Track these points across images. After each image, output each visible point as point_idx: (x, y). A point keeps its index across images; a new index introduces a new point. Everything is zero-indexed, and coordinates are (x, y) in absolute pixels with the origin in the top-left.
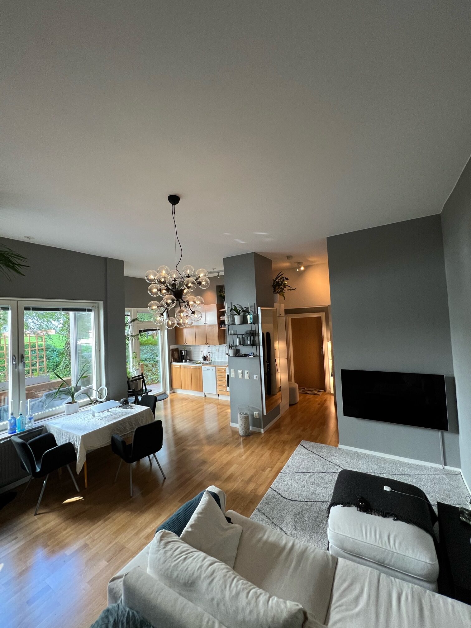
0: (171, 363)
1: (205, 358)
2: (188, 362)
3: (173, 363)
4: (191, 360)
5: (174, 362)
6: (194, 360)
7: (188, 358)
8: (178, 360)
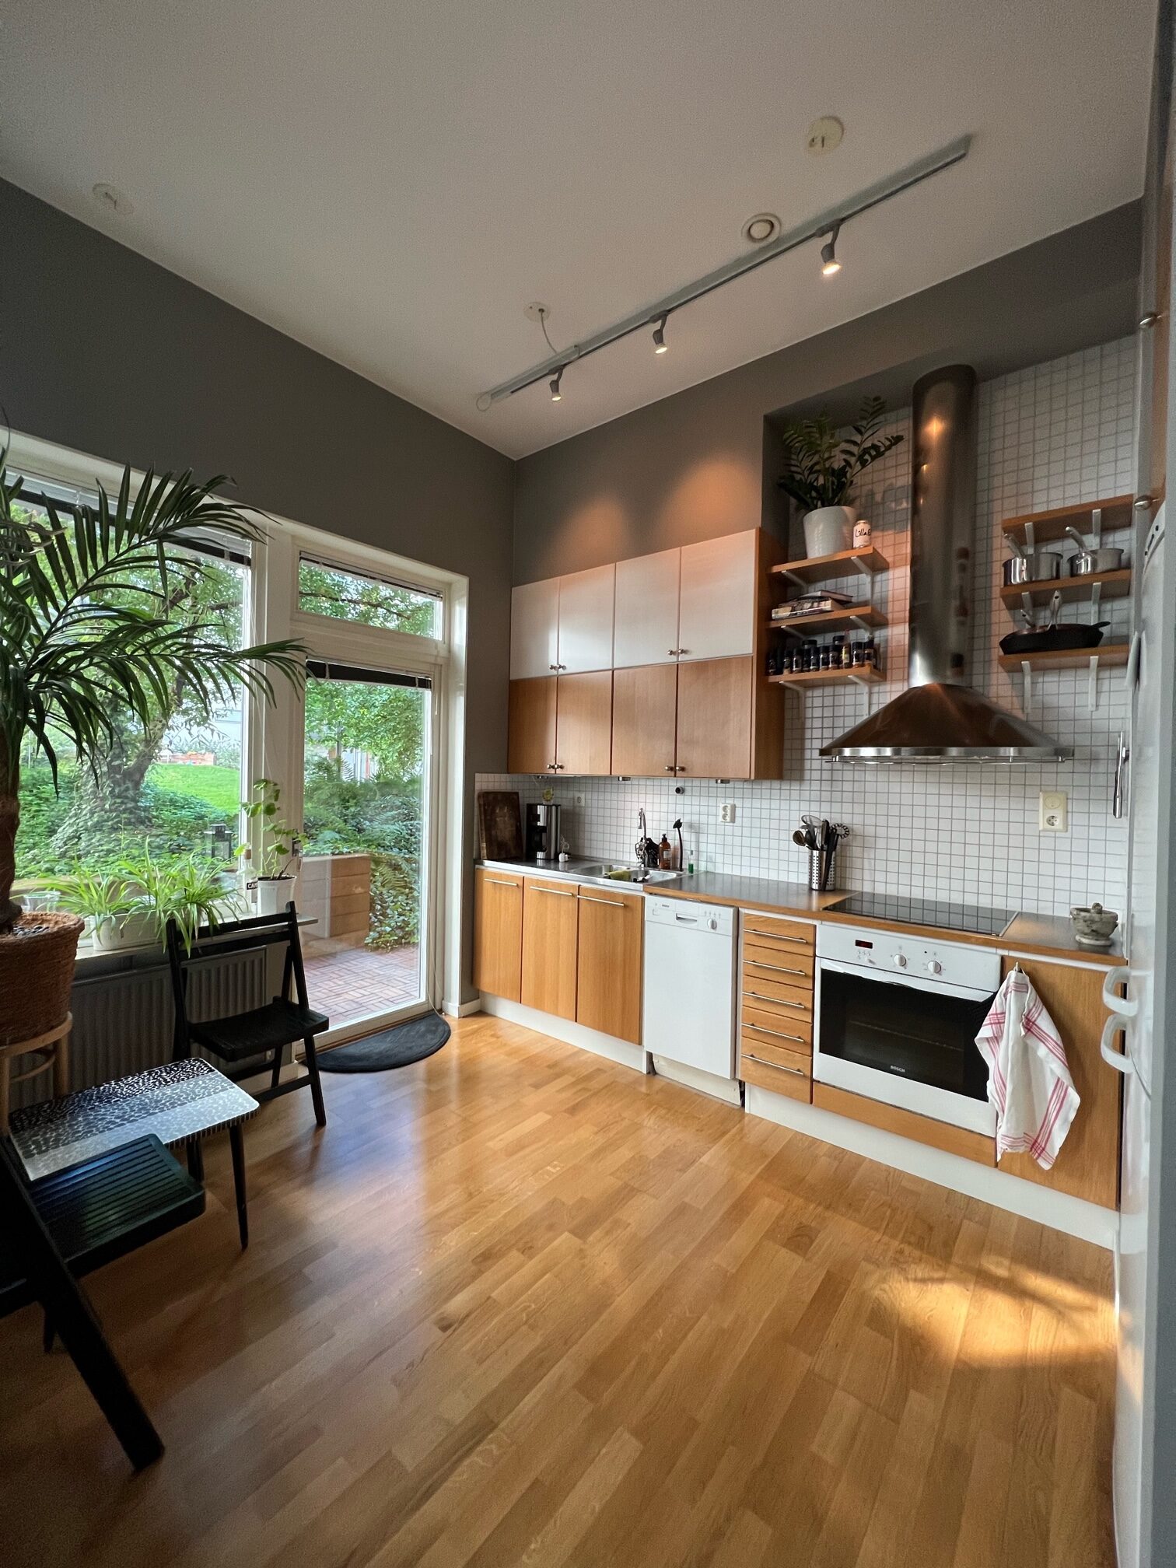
0: (479, 861)
1: (653, 853)
2: (560, 865)
3: (487, 863)
4: (577, 859)
5: (489, 859)
6: (591, 859)
7: (565, 845)
8: (513, 852)
